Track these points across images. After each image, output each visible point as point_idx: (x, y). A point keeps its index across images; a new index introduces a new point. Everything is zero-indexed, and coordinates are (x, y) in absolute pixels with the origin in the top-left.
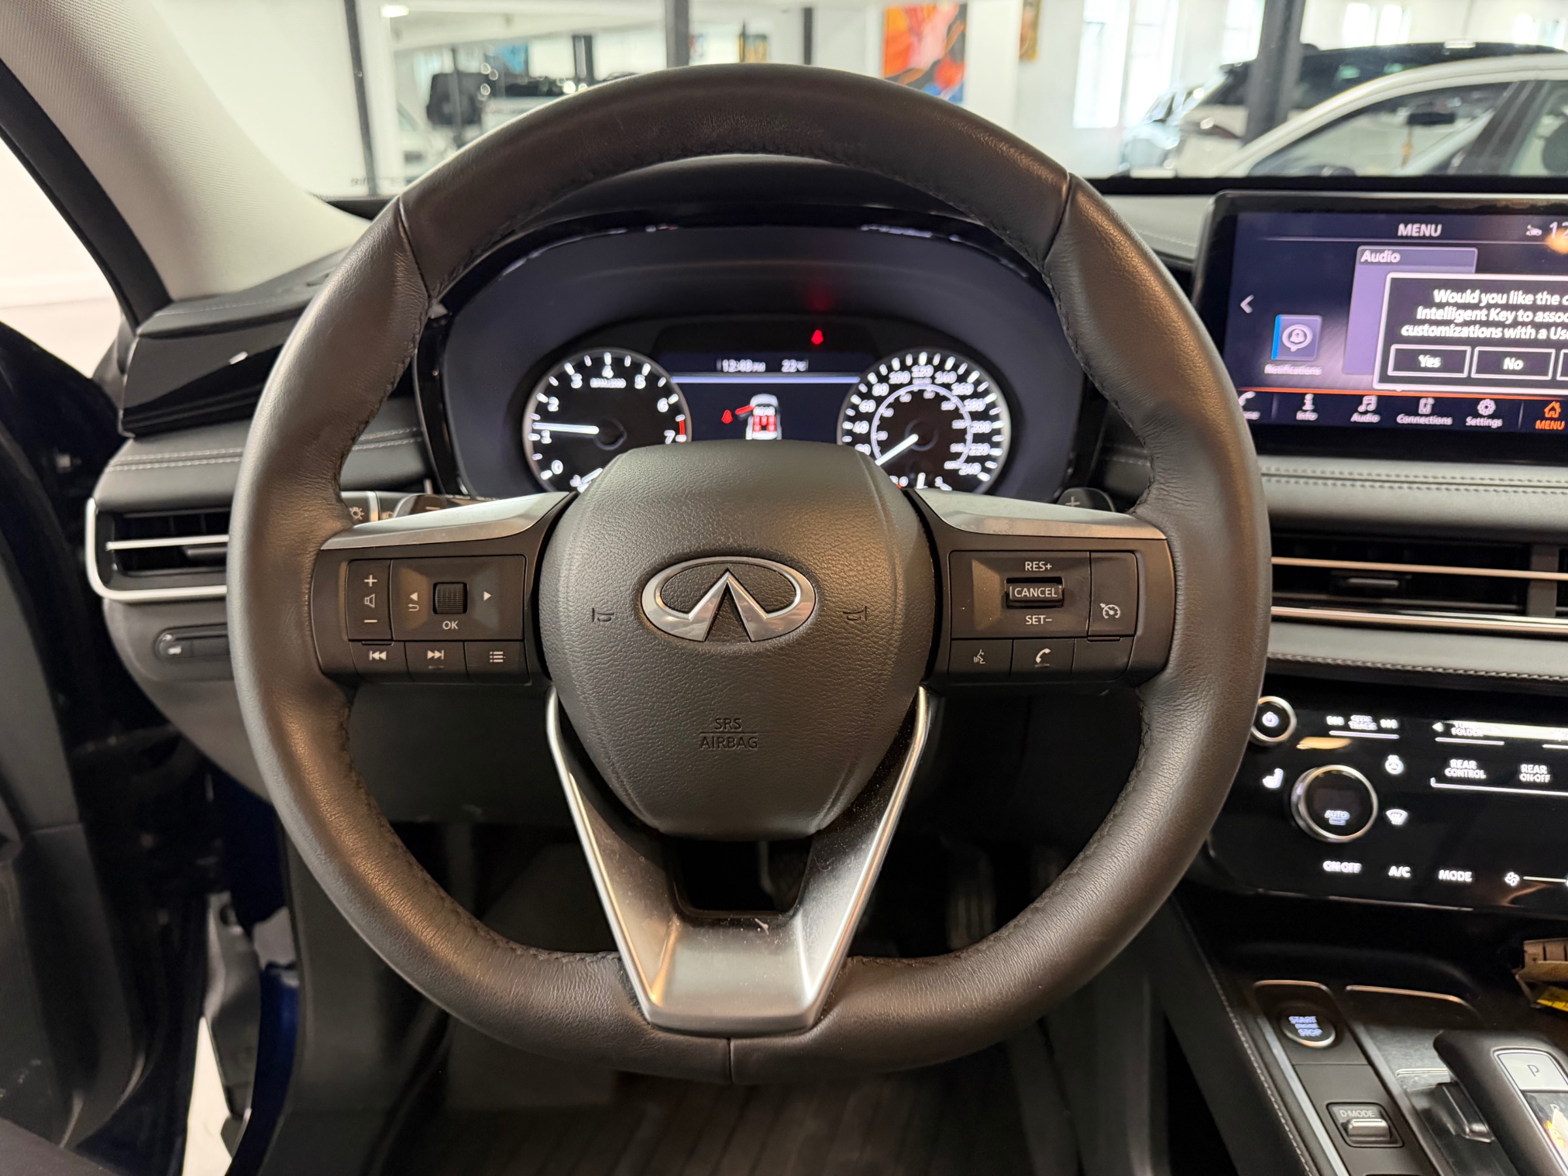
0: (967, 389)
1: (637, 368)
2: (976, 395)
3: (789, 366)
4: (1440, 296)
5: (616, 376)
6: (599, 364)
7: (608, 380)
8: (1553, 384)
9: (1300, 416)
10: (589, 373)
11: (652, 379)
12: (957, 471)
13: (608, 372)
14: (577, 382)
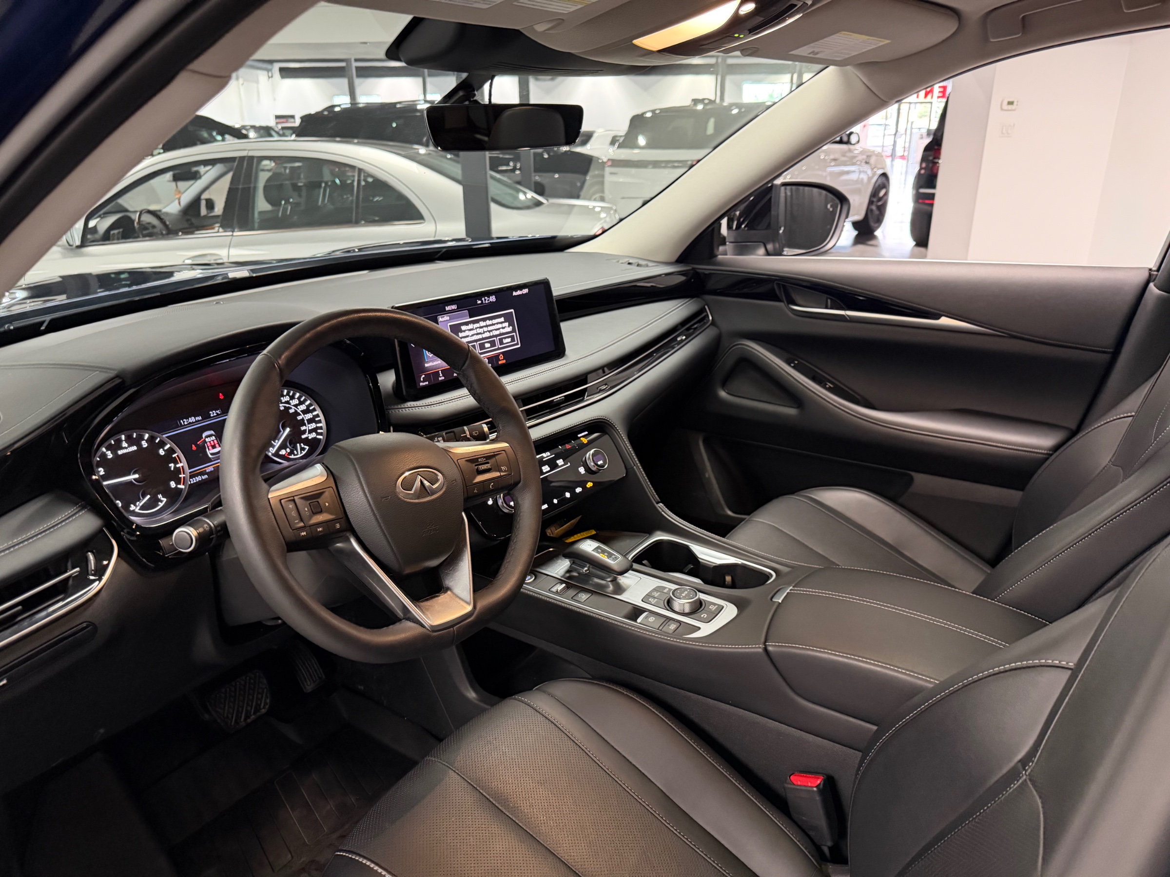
0: (296, 402)
1: (141, 438)
2: (301, 403)
3: (213, 413)
4: (463, 328)
5: (130, 446)
6: (119, 441)
7: (127, 449)
8: (499, 349)
9: (440, 379)
10: (114, 448)
11: (151, 440)
12: (307, 438)
13: (125, 444)
14: (110, 455)
